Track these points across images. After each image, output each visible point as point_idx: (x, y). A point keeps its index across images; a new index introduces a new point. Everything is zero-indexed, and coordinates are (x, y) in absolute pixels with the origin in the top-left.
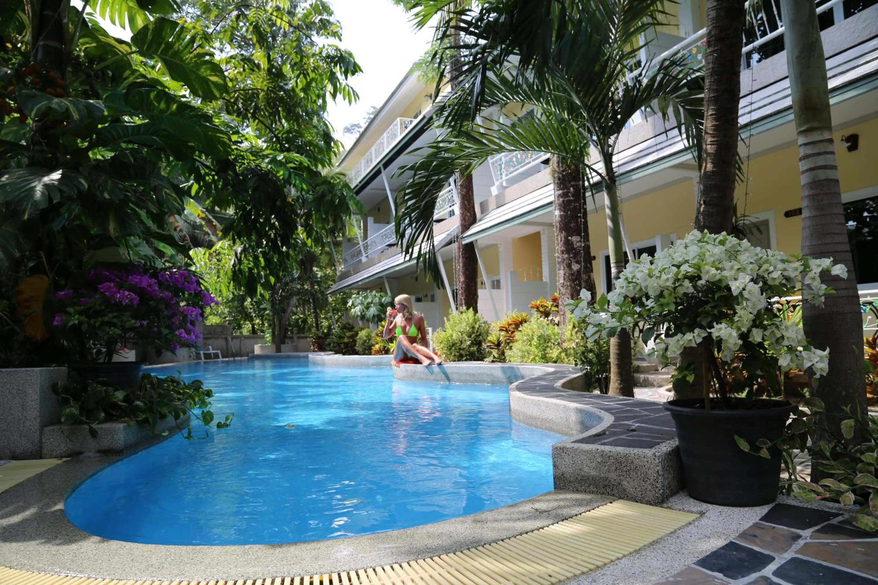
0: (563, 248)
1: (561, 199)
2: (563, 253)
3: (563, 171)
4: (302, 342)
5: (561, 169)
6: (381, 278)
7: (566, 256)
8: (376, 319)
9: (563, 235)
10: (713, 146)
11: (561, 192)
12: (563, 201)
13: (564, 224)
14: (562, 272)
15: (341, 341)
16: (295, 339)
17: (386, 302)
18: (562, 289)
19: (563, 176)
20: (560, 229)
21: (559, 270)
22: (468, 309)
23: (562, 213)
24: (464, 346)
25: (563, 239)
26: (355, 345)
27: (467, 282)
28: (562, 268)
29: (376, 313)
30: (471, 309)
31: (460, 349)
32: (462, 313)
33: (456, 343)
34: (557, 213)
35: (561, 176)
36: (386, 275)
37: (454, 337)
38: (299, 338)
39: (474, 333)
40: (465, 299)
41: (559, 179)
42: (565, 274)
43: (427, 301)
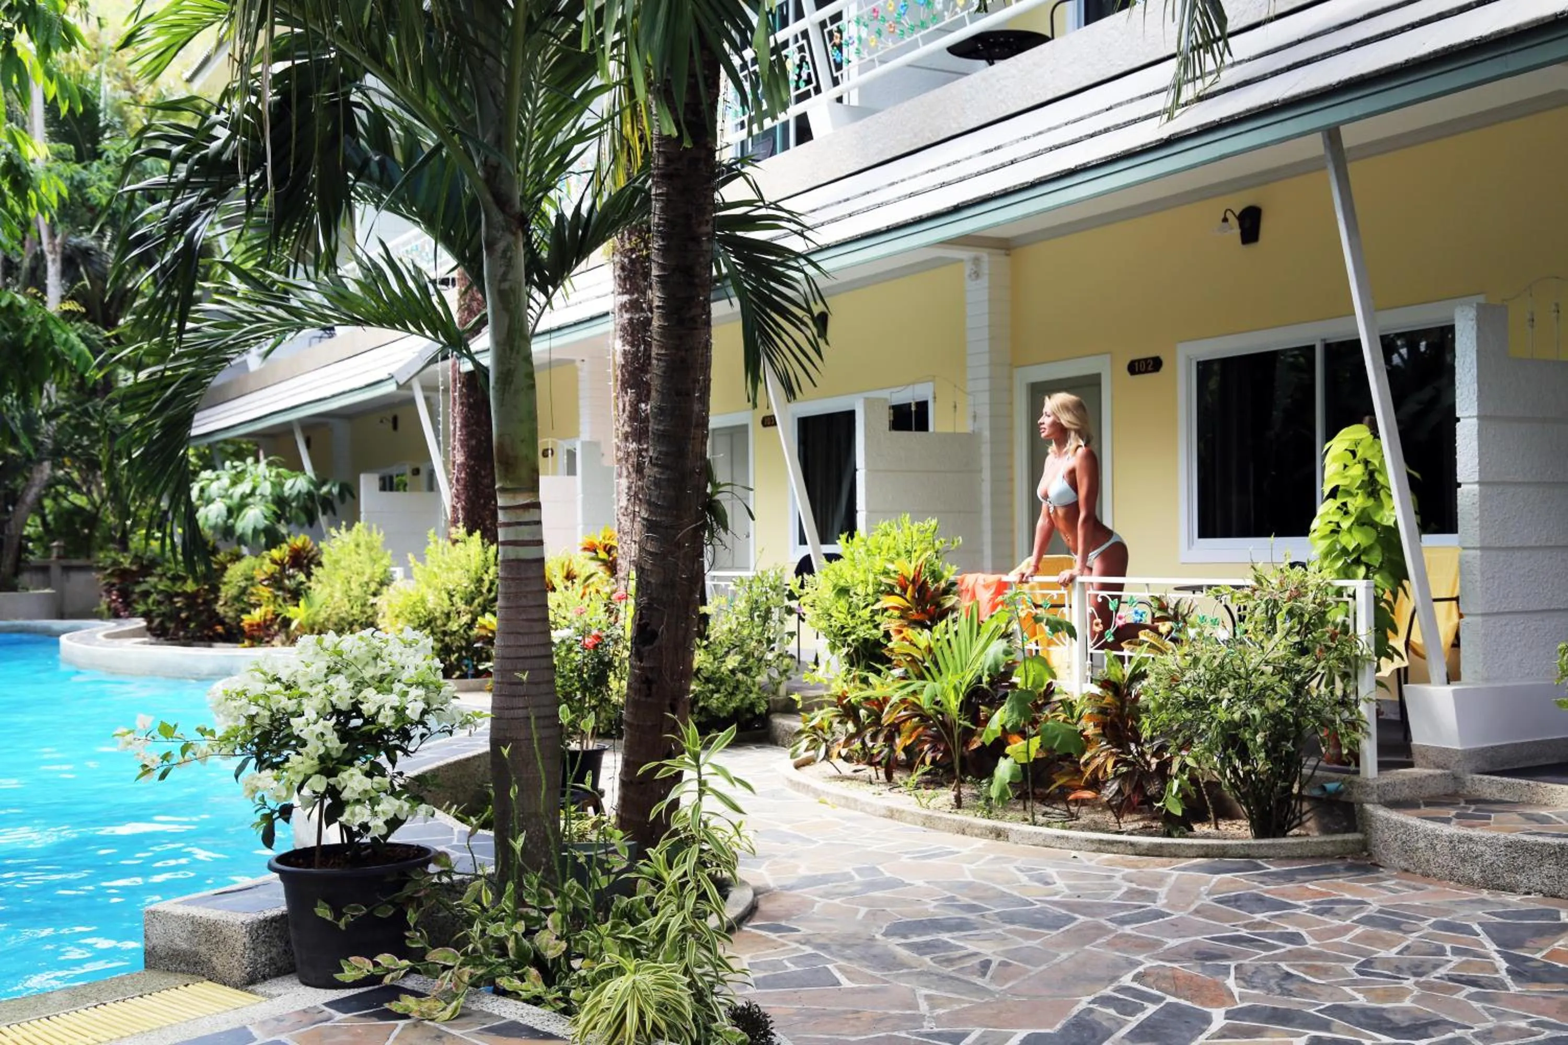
0: (627, 429)
1: (627, 316)
2: (626, 439)
3: (632, 250)
4: (78, 580)
5: (628, 246)
6: (289, 424)
7: (633, 446)
8: (263, 540)
9: (627, 399)
10: (661, 364)
11: (626, 298)
12: (631, 319)
13: (630, 373)
14: (624, 482)
15: (178, 588)
16: (56, 572)
17: (295, 492)
18: (622, 519)
19: (632, 261)
20: (623, 384)
21: (620, 476)
22: (470, 533)
23: (627, 348)
24: (454, 626)
25: (628, 408)
26: (217, 599)
27: (471, 468)
28: (625, 473)
29: (263, 523)
30: (478, 534)
31: (445, 633)
32: (455, 542)
33: (435, 619)
34: (619, 346)
35: (626, 260)
36: (300, 421)
37: (430, 606)
38: (67, 569)
39: (481, 593)
40: (463, 508)
41: (623, 268)
42: (629, 488)
43: (416, 489)
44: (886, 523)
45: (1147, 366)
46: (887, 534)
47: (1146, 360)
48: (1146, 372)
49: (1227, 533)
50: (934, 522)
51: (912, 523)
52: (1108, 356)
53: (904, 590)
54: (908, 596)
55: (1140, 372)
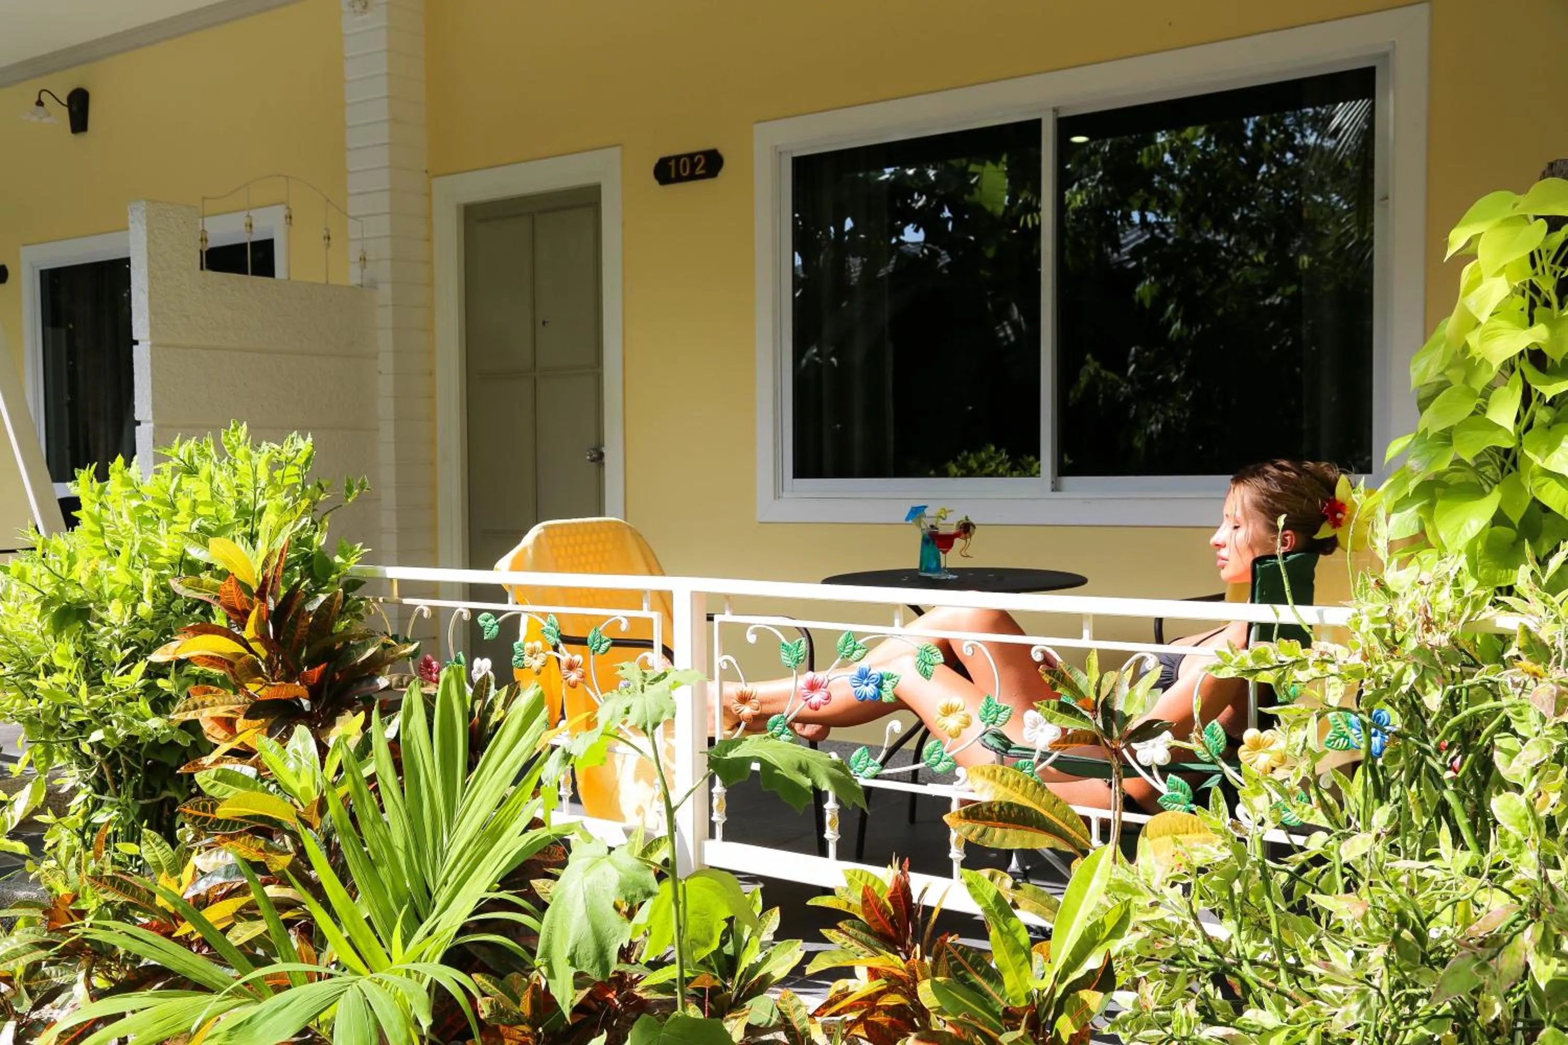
44: (191, 444)
45: (694, 166)
46: (192, 471)
47: (691, 156)
48: (692, 177)
49: (842, 471)
50: (305, 445)
51: (256, 446)
52: (618, 149)
53: (240, 616)
54: (249, 633)
55: (679, 179)
